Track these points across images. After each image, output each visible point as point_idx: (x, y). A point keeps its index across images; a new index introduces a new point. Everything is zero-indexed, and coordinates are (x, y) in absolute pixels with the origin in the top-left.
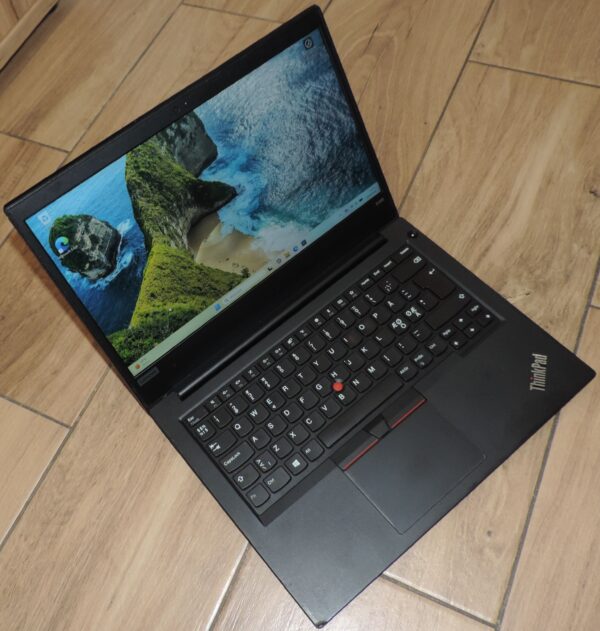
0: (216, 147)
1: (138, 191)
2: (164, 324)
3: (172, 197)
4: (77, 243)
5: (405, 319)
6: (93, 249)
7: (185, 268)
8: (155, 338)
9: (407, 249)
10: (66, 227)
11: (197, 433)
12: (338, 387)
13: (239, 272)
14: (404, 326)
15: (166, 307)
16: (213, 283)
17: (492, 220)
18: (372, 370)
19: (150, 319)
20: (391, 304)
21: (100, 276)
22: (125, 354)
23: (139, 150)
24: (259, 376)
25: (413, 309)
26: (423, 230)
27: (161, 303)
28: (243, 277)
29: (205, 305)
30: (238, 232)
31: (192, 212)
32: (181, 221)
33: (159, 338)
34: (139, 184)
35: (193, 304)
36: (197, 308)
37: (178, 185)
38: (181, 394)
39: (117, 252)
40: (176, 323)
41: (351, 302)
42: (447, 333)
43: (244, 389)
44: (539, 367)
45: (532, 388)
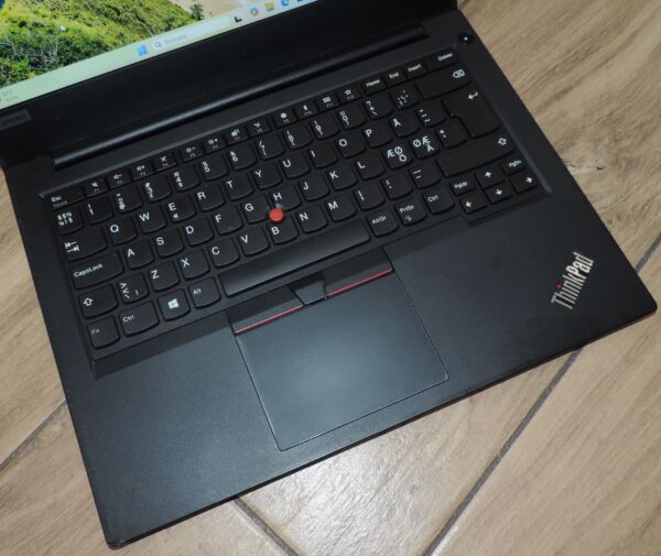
2: (49, 47)
5: (409, 149)
8: (32, 64)
9: (450, 55)
11: (57, 221)
12: (276, 215)
14: (403, 158)
15: (56, 22)
16: (140, 10)
17: (588, 53)
18: (333, 206)
19: (26, 33)
20: (397, 123)
24: (174, 168)
25: (425, 140)
26: (485, 40)
27: (49, 13)
28: (193, 17)
29: (121, 40)
33: (38, 66)
35: (103, 33)
36: (108, 40)
38: (57, 161)
40: (72, 52)
41: (341, 105)
42: (460, 186)
43: (145, 179)
44: (577, 273)
45: (554, 299)
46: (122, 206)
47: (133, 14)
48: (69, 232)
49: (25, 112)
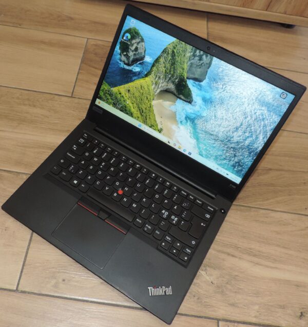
0: (205, 79)
1: (165, 55)
2: (121, 104)
3: (172, 72)
4: (131, 43)
5: (169, 216)
6: (132, 51)
7: (147, 98)
8: (114, 103)
9: (213, 210)
10: (135, 34)
11: (79, 139)
12: (120, 192)
13: (159, 127)
15: (128, 100)
16: (148, 117)
18: (134, 205)
19: (119, 96)
20: (175, 207)
21: (124, 62)
22: (101, 93)
23: (182, 44)
24: (116, 157)
25: (176, 219)
27: (128, 97)
28: (159, 130)
29: (138, 118)
30: (176, 115)
31: (172, 87)
32: (165, 84)
33: (115, 105)
34: (168, 53)
35: (135, 113)
36: (134, 115)
37: (179, 72)
38: (97, 128)
39: (137, 62)
40: (124, 109)
41: (170, 188)
42: (168, 238)
43: (107, 152)
44: (164, 291)
45: (150, 288)
46: (95, 152)
47: (145, 116)
48: (78, 144)
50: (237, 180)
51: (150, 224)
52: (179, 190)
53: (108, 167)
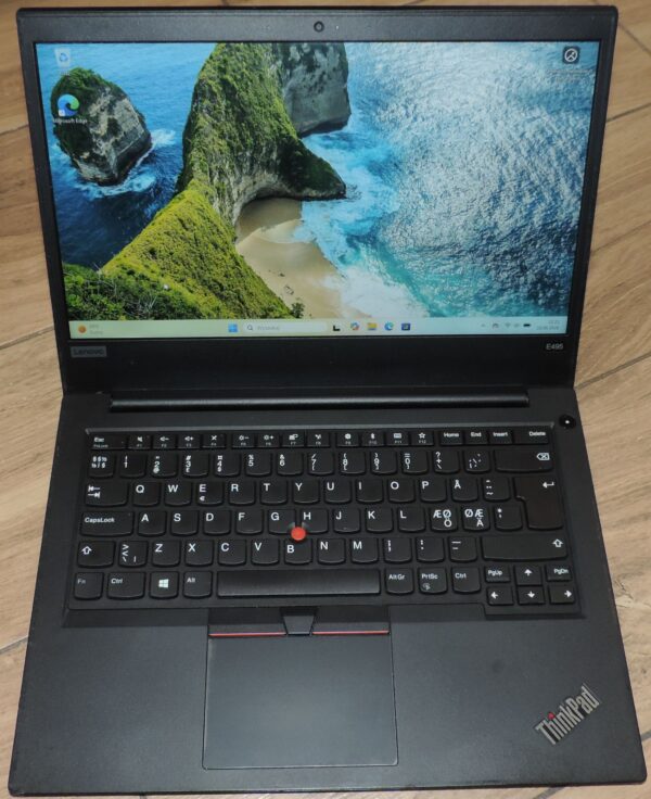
0: (349, 113)
1: (207, 102)
2: (148, 299)
3: (250, 141)
4: (88, 117)
5: (458, 516)
6: (105, 138)
7: (216, 246)
8: (125, 308)
9: (544, 434)
10: (86, 87)
11: (91, 461)
12: (298, 534)
13: (289, 302)
14: (448, 524)
15: (162, 280)
16: (244, 293)
18: (357, 545)
19: (131, 281)
20: (457, 485)
21: (95, 180)
22: (75, 301)
23: (238, 50)
24: (219, 450)
25: (479, 512)
26: (587, 431)
27: (158, 270)
28: (292, 313)
29: (217, 313)
30: (318, 248)
31: (267, 179)
32: (246, 181)
33: (132, 312)
34: (213, 94)
35: (201, 302)
36: (204, 309)
37: (267, 130)
38: (116, 403)
39: (135, 163)
40: (166, 309)
41: (410, 446)
42: (494, 573)
43: (188, 451)
44: (576, 710)
45: (540, 727)
46: (156, 470)
47: (236, 294)
48: (97, 477)
49: (104, 348)
50: (556, 324)
51: (430, 565)
52: (434, 436)
53: (218, 489)
